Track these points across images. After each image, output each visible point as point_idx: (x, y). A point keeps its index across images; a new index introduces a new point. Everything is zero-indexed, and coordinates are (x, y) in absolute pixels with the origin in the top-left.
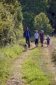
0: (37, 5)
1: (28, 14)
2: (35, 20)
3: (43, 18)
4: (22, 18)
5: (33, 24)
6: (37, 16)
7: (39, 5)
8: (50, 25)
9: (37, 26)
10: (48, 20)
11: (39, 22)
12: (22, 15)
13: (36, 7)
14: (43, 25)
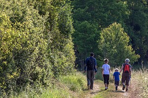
0: (107, 10)
1: (89, 26)
2: (102, 37)
3: (117, 34)
4: (72, 30)
5: (98, 44)
6: (106, 30)
7: (111, 9)
8: (130, 47)
9: (105, 49)
10: (128, 38)
11: (110, 41)
12: (71, 23)
13: (104, 13)
14: (117, 48)
